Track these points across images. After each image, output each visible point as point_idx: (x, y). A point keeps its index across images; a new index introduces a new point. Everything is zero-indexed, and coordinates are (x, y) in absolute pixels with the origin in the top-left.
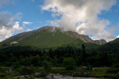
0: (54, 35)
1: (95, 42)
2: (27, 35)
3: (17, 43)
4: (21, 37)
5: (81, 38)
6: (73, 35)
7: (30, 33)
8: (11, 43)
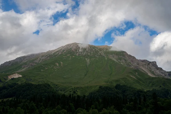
0: (88, 60)
1: (169, 75)
2: (37, 61)
3: (21, 76)
4: (25, 64)
5: (142, 67)
6: (125, 60)
7: (43, 56)
8: (10, 77)
